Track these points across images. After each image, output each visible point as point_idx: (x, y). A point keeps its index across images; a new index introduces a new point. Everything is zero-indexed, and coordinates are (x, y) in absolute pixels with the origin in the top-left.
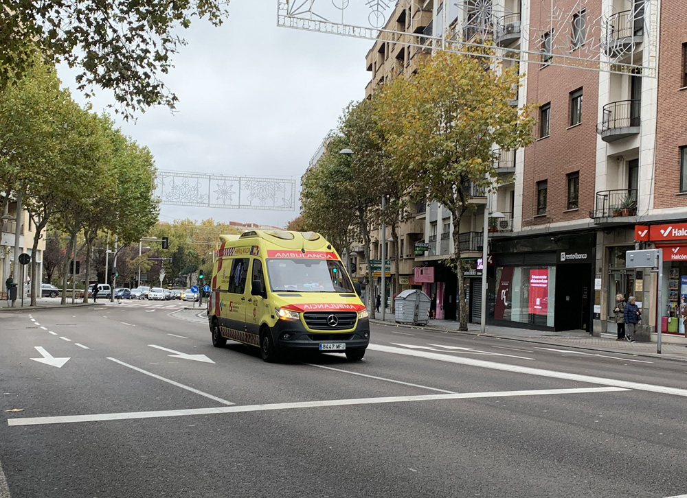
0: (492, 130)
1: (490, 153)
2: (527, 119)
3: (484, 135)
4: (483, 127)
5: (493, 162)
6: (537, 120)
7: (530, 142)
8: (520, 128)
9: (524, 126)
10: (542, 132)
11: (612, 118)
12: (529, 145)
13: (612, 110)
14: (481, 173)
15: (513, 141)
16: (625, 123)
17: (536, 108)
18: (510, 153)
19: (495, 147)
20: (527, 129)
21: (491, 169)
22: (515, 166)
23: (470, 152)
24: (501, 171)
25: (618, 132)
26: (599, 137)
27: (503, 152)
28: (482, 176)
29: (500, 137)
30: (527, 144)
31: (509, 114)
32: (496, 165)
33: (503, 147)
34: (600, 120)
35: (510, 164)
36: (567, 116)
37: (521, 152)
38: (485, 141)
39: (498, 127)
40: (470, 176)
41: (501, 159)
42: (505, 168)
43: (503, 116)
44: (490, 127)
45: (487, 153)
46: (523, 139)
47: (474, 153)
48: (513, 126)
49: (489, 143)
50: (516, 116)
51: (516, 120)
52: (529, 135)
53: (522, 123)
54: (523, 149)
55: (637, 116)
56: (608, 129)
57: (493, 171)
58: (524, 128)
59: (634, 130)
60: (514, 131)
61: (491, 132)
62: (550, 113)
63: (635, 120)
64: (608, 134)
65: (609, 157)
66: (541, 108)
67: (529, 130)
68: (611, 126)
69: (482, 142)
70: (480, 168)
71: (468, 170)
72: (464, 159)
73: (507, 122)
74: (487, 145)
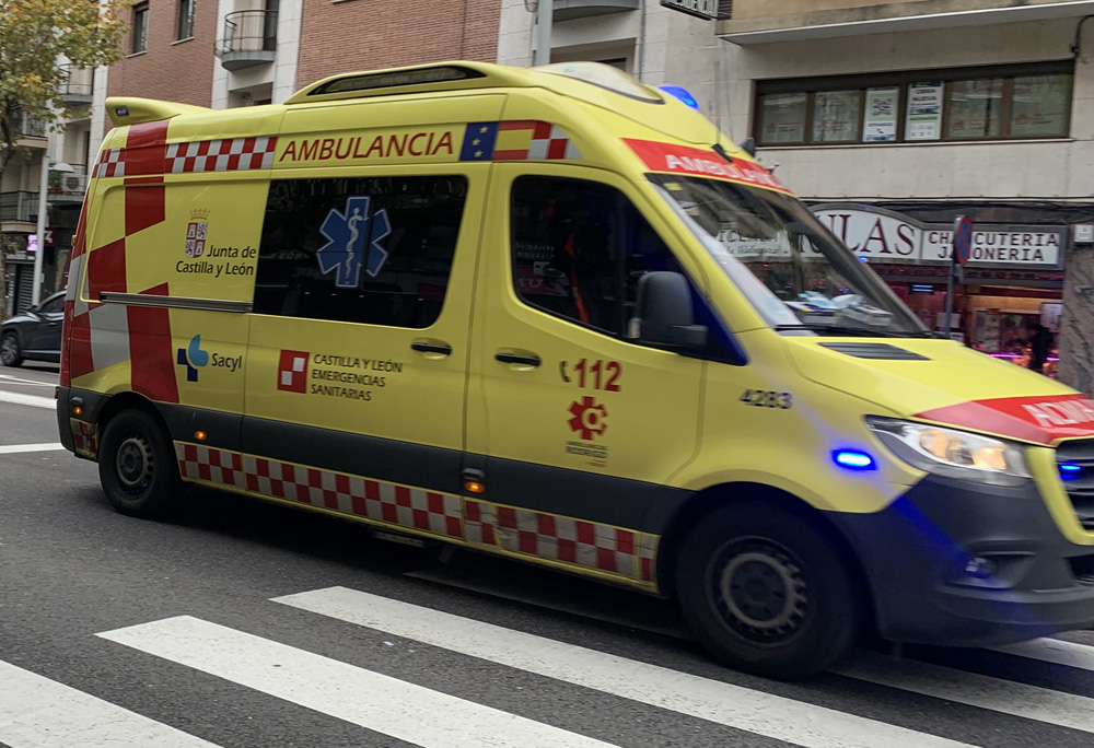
0: (58, 32)
1: (55, 69)
2: (114, 22)
3: (46, 41)
4: (45, 27)
5: (58, 83)
6: (128, 26)
7: (117, 58)
8: (102, 36)
9: (109, 32)
10: (136, 44)
11: (238, 35)
12: (115, 63)
13: (238, 22)
14: (39, 99)
15: (90, 55)
16: (256, 44)
17: (126, 6)
18: (86, 72)
19: (62, 60)
20: (113, 37)
21: (56, 94)
22: (92, 94)
23: (23, 64)
24: (70, 99)
25: (244, 57)
26: (218, 62)
27: (75, 70)
28: (41, 103)
29: (71, 46)
30: (112, 61)
31: (85, 11)
32: (63, 90)
33: (74, 61)
34: (220, 35)
35: (85, 90)
36: (172, 23)
37: (102, 73)
38: (47, 50)
39: (69, 30)
40: (21, 102)
41: (73, 80)
42: (76, 94)
43: (77, 13)
44: (55, 29)
45: (50, 69)
46: (106, 53)
47: (29, 66)
48: (90, 30)
49: (53, 54)
50: (96, 15)
51: (96, 22)
52: (115, 47)
53: (106, 27)
54: (106, 68)
55: (272, 35)
56: (232, 50)
57: (58, 98)
58: (108, 36)
59: (267, 56)
60: (94, 38)
61: (56, 36)
62: (148, 16)
63: (270, 42)
64: (231, 59)
65: (231, 93)
66: (135, 7)
67: (115, 41)
68: (236, 47)
69: (43, 51)
70: (39, 90)
71: (19, 93)
72: (13, 74)
73: (83, 23)
74: (51, 56)
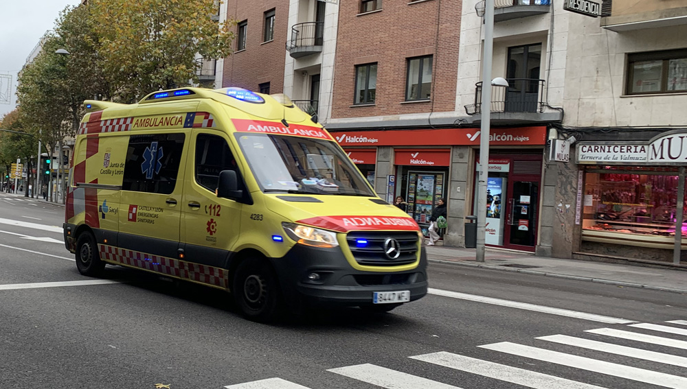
0: (196, 41)
1: (194, 61)
2: (227, 33)
3: (189, 45)
4: (188, 38)
5: (196, 69)
6: (235, 35)
7: (229, 54)
8: (221, 41)
9: (224, 39)
10: (240, 45)
11: (300, 37)
12: (228, 57)
13: (300, 30)
14: (185, 79)
15: (214, 53)
16: (310, 42)
17: (234, 24)
18: (211, 63)
19: (198, 56)
21: (194, 76)
22: (215, 74)
23: (176, 60)
24: (202, 78)
25: (303, 50)
26: (288, 53)
27: (205, 62)
28: (186, 81)
29: (202, 48)
30: (226, 55)
31: (211, 27)
32: (198, 73)
33: (205, 57)
34: (289, 38)
35: (211, 73)
36: (261, 32)
37: (220, 62)
38: (189, 51)
39: (202, 39)
40: (175, 81)
41: (203, 68)
42: (206, 75)
43: (206, 29)
44: (194, 38)
45: (191, 61)
46: (222, 51)
47: (179, 61)
48: (214, 38)
49: (193, 53)
50: (217, 30)
51: (217, 33)
52: (228, 47)
53: (223, 36)
54: (223, 60)
55: (320, 36)
56: (296, 46)
57: (196, 78)
58: (224, 41)
59: (317, 49)
60: (216, 43)
61: (194, 43)
62: (247, 29)
63: (319, 40)
64: (296, 51)
65: (296, 71)
66: (239, 24)
67: (228, 43)
68: (299, 44)
69: (187, 51)
70: (185, 74)
71: (174, 76)
72: (171, 65)
73: (210, 35)
74: (191, 54)
